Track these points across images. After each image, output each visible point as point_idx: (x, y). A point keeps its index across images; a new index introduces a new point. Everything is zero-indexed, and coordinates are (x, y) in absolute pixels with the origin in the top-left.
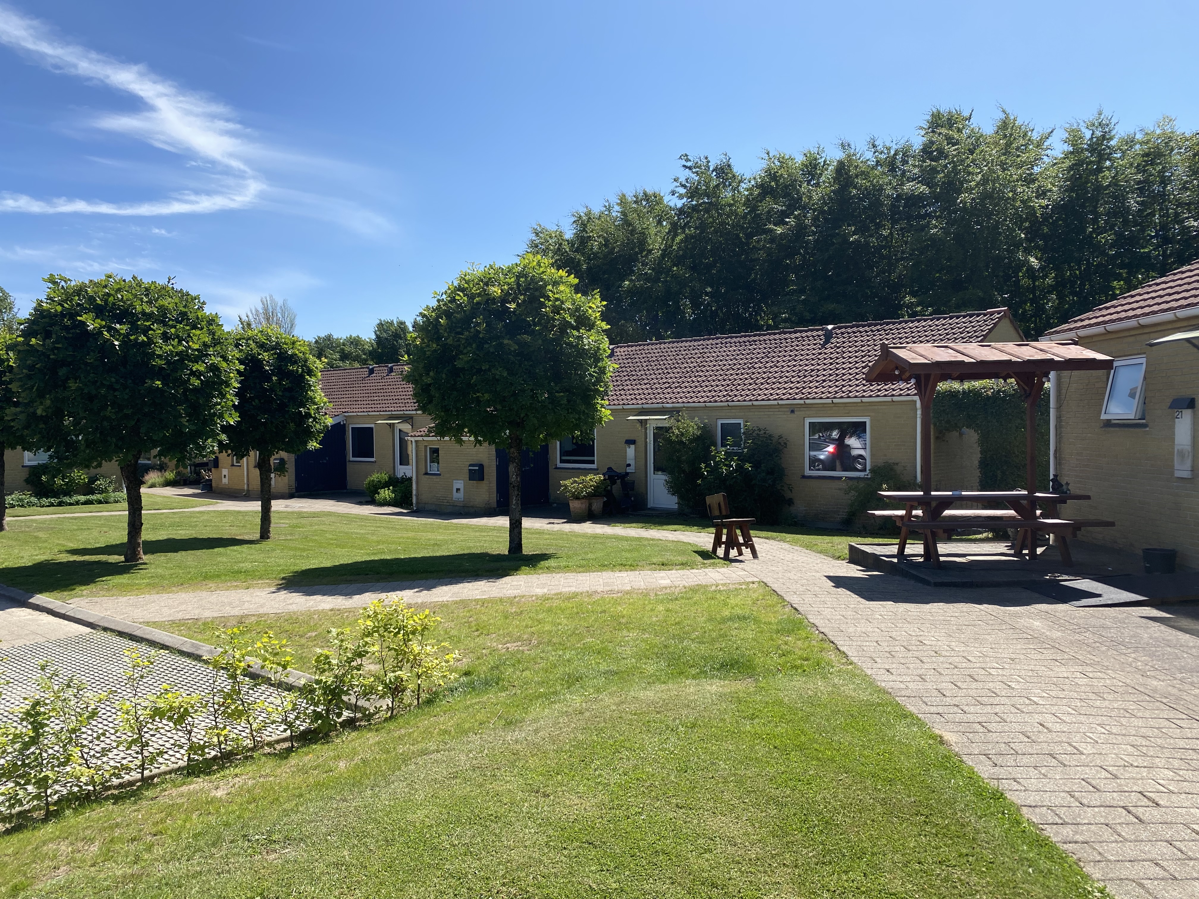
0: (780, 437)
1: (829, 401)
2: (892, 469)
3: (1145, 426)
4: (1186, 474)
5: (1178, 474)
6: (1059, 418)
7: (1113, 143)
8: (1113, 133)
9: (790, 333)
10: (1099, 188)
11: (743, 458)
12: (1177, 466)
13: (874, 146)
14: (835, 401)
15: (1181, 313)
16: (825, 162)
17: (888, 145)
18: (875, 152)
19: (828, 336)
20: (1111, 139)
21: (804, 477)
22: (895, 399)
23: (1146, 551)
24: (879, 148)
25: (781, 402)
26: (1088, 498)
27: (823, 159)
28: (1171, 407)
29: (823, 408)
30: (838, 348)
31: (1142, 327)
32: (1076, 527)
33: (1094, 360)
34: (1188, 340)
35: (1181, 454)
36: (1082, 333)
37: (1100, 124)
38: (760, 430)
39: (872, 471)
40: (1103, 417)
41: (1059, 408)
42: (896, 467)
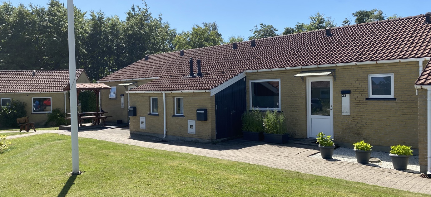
0: (24, 103)
1: (40, 93)
2: (58, 110)
3: (116, 99)
4: (123, 107)
5: (122, 107)
6: (101, 98)
7: (104, 19)
8: (104, 17)
9: (20, 71)
10: (101, 31)
11: (13, 109)
12: (122, 106)
13: (31, 6)
14: (41, 92)
15: (121, 80)
16: (12, 7)
17: (36, 6)
18: (31, 8)
19: (34, 74)
20: (103, 18)
21: (32, 114)
22: (59, 92)
23: (117, 121)
24: (33, 7)
25: (24, 93)
26: (108, 112)
27: (11, 6)
28: (121, 96)
29: (37, 95)
30: (38, 77)
31: (115, 82)
32: (106, 118)
33: (108, 88)
34: (123, 86)
35: (122, 103)
36: (105, 81)
37: (101, 14)
38: (17, 101)
39: (53, 111)
40: (109, 97)
41: (101, 96)
42: (59, 110)
